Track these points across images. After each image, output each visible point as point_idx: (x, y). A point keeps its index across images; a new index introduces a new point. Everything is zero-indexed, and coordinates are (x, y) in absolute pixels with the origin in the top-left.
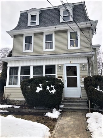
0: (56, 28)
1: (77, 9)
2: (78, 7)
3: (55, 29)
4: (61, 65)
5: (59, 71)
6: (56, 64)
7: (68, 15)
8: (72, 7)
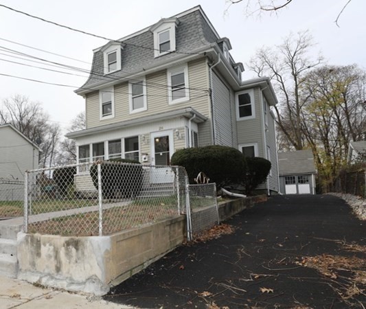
4: (146, 134)
5: (145, 145)
6: (139, 133)
7: (167, 40)
8: (174, 24)
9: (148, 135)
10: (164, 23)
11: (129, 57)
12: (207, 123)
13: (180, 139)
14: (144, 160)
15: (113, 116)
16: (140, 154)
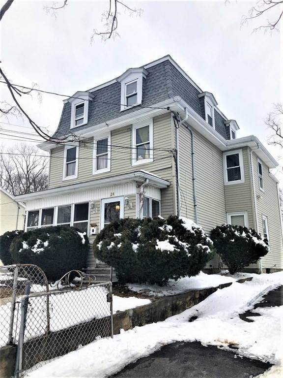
0: (109, 127)
1: (153, 76)
2: (157, 69)
3: (106, 127)
4: (95, 202)
5: (94, 214)
6: (90, 200)
7: (134, 93)
8: (142, 74)
9: (98, 201)
10: (131, 73)
11: (97, 109)
12: (170, 189)
13: (130, 209)
14: (92, 233)
15: (75, 177)
16: (89, 225)
